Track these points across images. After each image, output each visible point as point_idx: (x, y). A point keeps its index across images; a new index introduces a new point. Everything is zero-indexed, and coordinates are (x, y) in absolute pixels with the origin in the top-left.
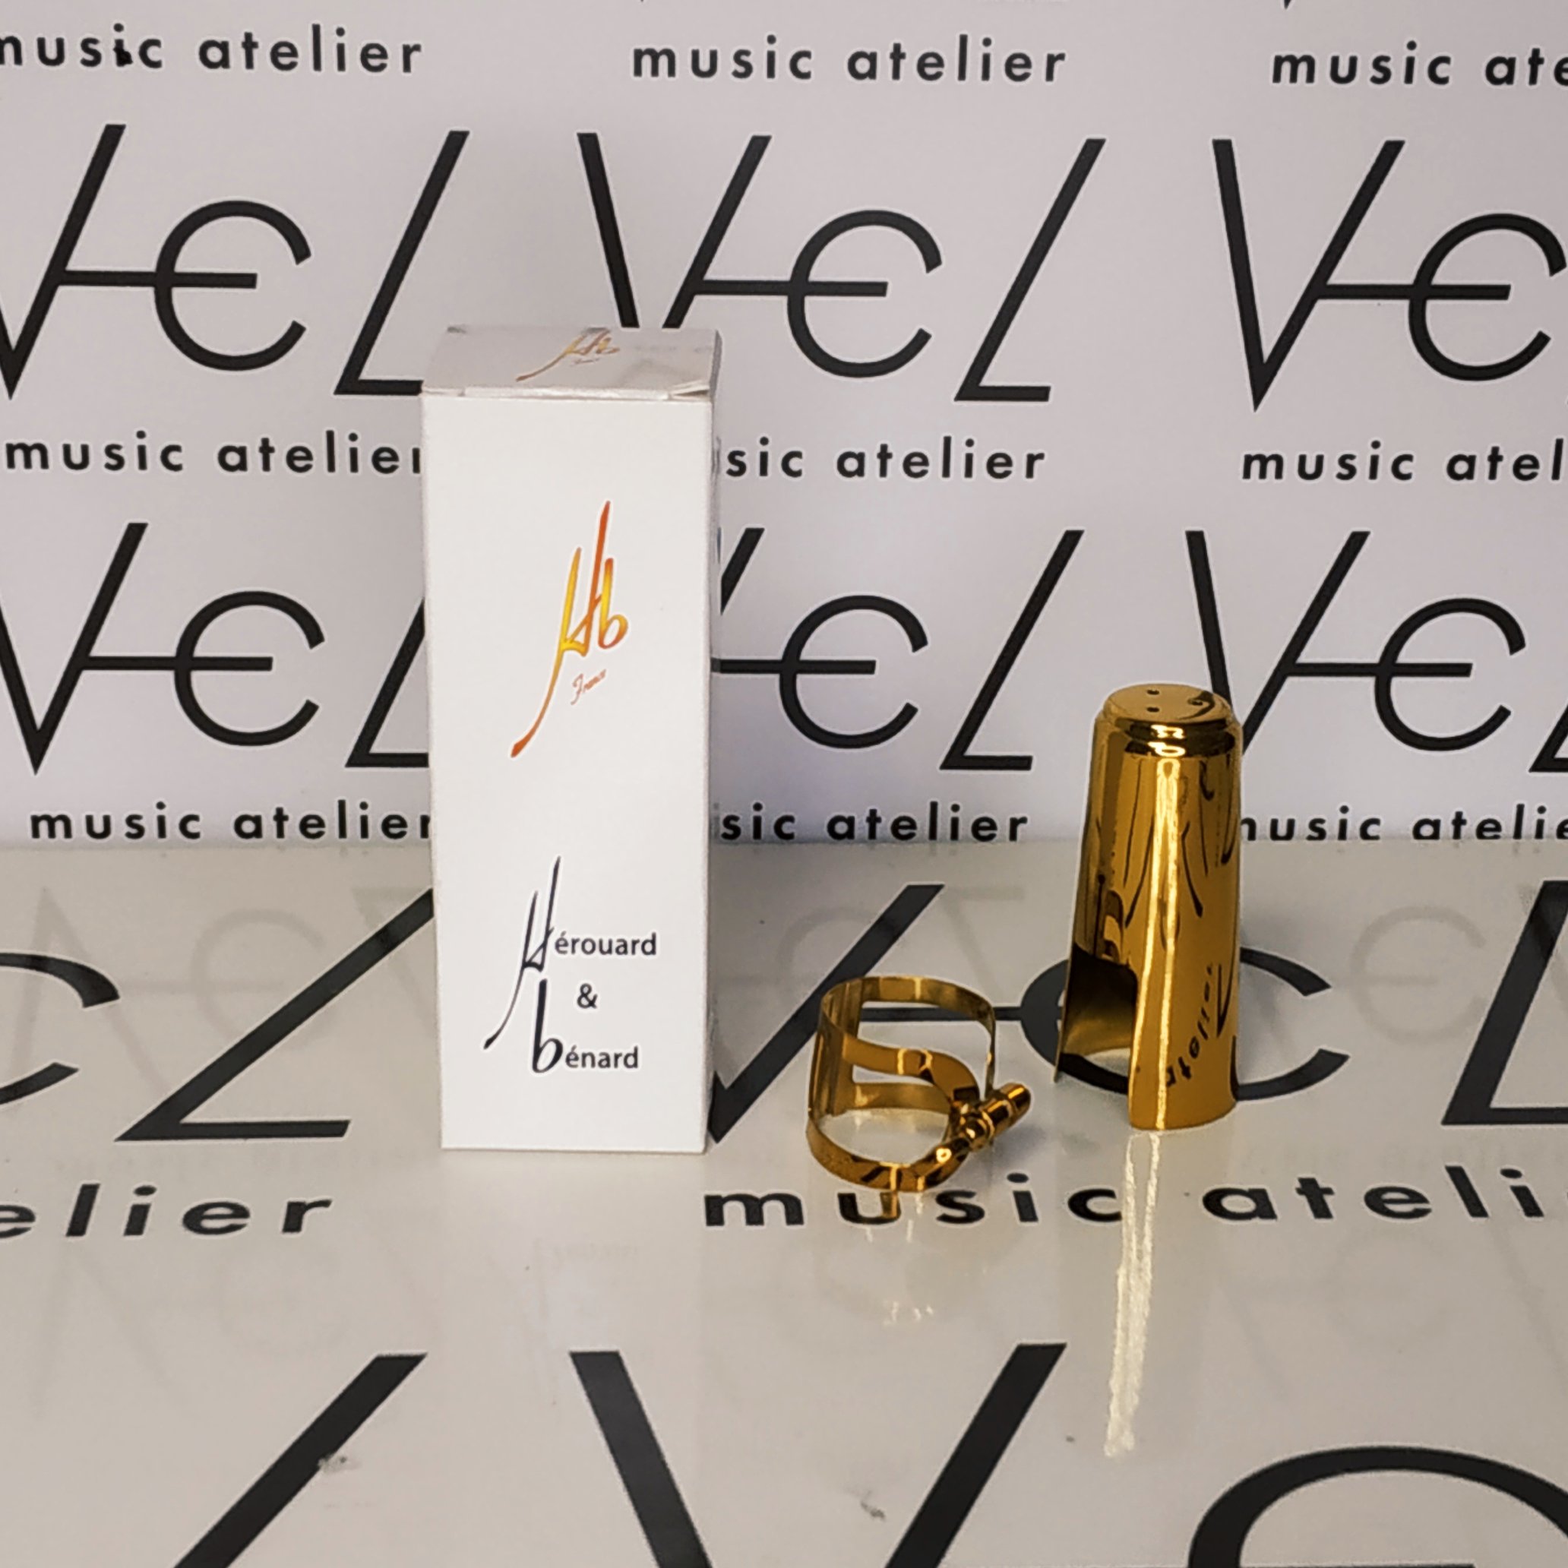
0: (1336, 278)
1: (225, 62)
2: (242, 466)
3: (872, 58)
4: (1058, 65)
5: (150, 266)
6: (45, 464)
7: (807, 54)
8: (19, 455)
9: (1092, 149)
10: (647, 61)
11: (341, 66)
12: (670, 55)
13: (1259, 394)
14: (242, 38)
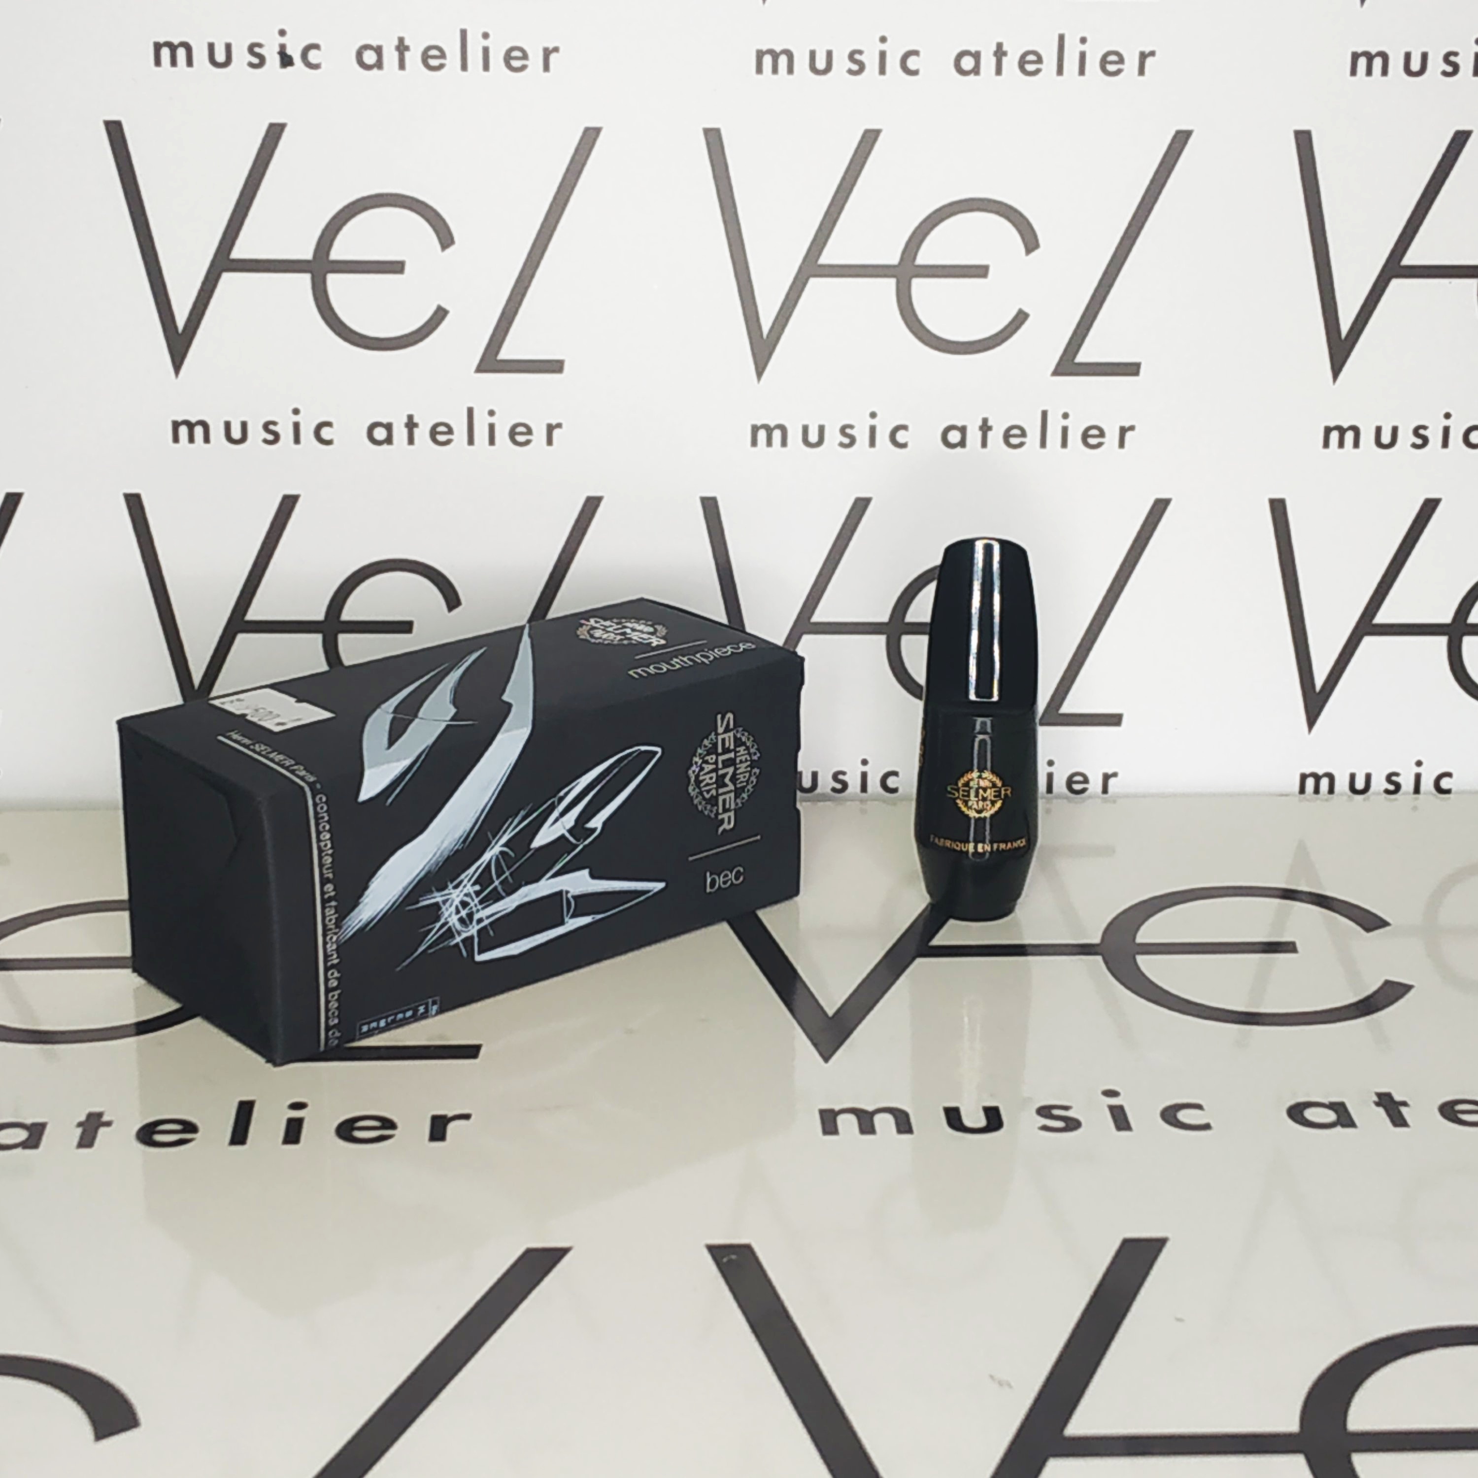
0: (1408, 260)
1: (379, 65)
2: (389, 440)
3: (977, 56)
4: (1149, 61)
5: (308, 255)
6: (207, 440)
7: (916, 53)
8: (183, 431)
9: (1181, 139)
10: (767, 60)
11: (486, 67)
12: (789, 54)
13: (1336, 370)
14: (396, 42)
